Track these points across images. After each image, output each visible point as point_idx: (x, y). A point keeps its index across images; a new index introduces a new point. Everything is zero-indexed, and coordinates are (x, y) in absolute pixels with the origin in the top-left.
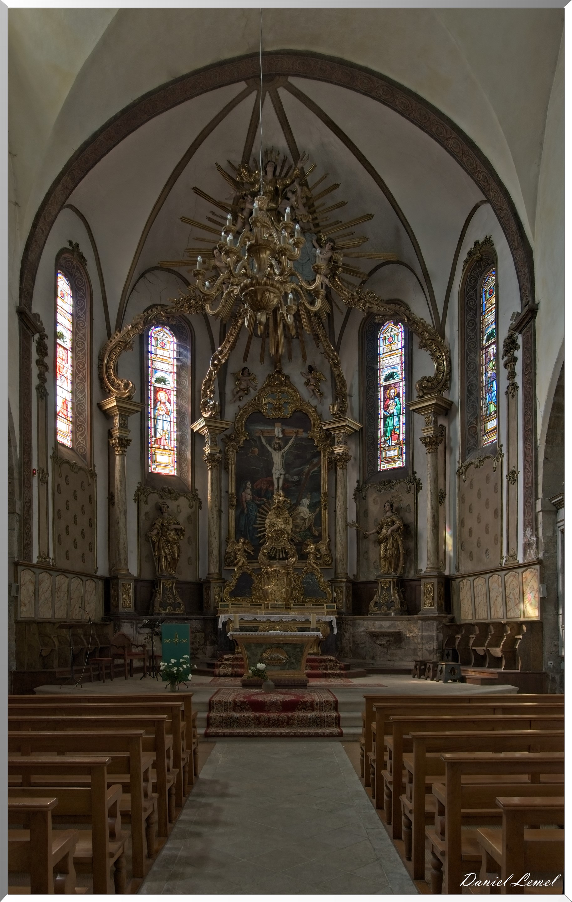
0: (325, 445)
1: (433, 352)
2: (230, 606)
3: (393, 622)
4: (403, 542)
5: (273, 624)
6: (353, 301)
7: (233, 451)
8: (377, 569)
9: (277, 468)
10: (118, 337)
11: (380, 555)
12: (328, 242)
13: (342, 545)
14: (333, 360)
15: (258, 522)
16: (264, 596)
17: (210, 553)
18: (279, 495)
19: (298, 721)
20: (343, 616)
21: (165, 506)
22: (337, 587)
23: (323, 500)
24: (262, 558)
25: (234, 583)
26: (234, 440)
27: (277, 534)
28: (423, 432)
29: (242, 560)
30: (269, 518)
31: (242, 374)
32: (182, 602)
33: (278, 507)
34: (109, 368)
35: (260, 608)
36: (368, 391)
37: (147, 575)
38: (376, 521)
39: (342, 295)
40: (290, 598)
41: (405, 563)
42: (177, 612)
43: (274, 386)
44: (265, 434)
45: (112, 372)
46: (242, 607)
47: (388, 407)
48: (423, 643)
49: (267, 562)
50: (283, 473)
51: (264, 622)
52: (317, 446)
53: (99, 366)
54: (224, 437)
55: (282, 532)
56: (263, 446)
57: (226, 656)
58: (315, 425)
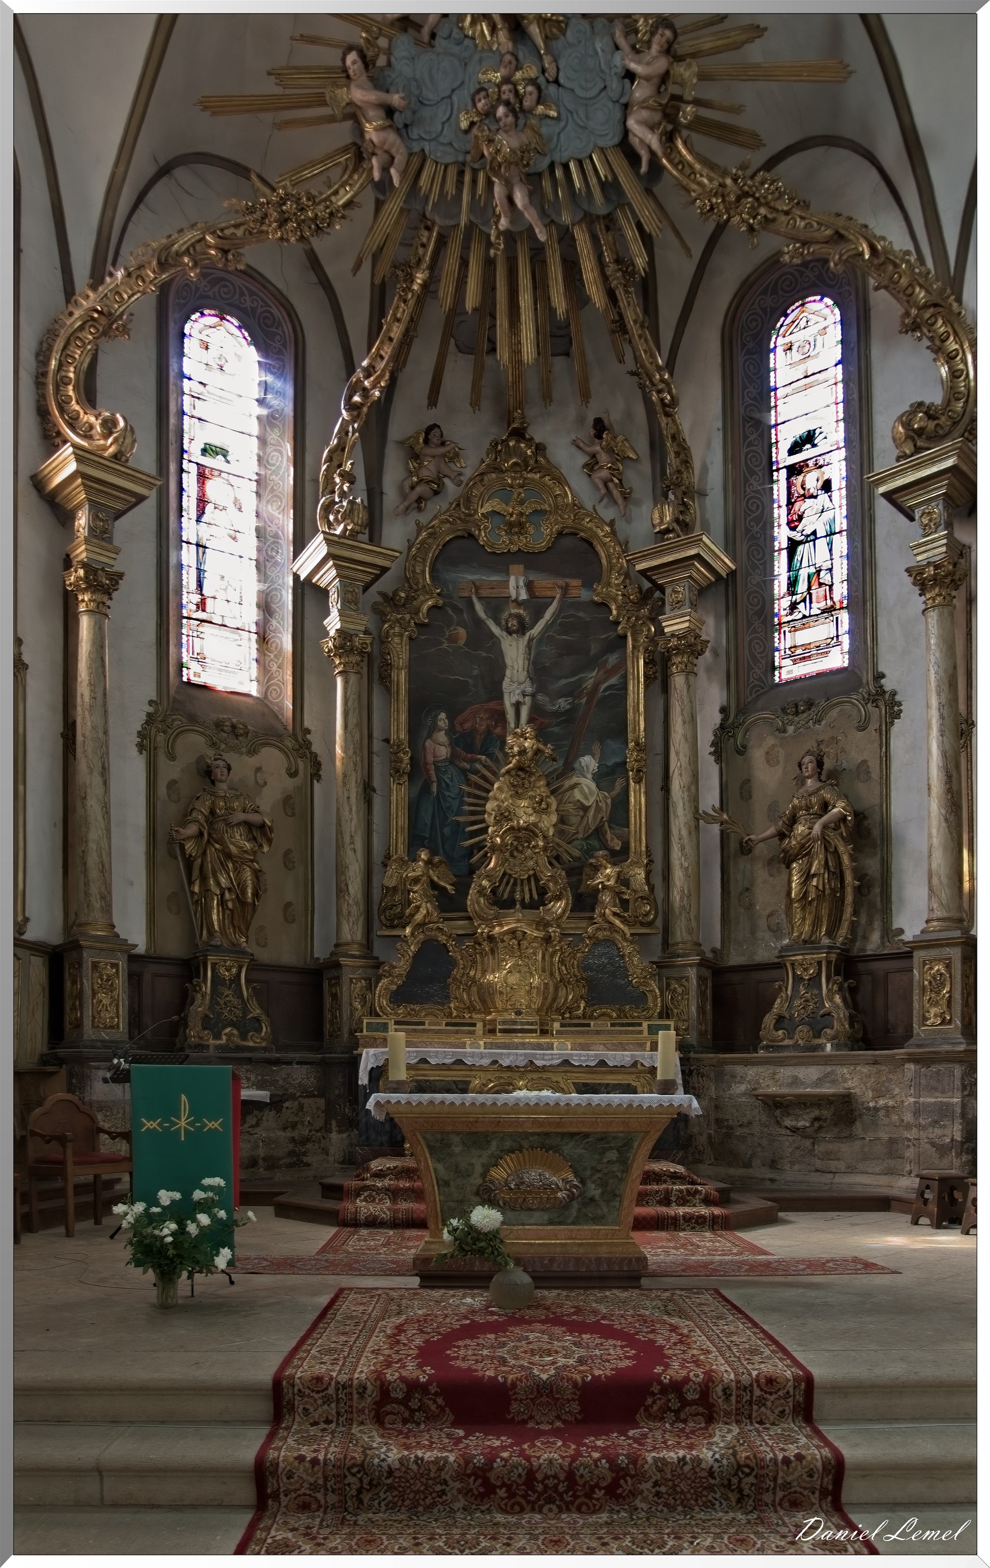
0: (638, 619)
1: (937, 342)
2: (392, 1026)
3: (829, 1069)
4: (853, 858)
5: (509, 1074)
6: (723, 201)
7: (401, 635)
8: (776, 931)
9: (515, 679)
10: (88, 301)
11: (789, 893)
12: (657, 28)
13: (687, 869)
14: (659, 392)
15: (466, 808)
16: (483, 1002)
17: (341, 891)
18: (523, 735)
19: (656, 1484)
20: (692, 1055)
21: (221, 763)
22: (676, 979)
23: (632, 757)
24: (478, 903)
25: (402, 966)
26: (404, 605)
27: (517, 838)
28: (915, 552)
29: (424, 909)
30: (496, 799)
31: (426, 441)
32: (263, 1017)
33: (520, 768)
34: (65, 382)
35: (473, 1033)
36: (746, 480)
37: (174, 947)
38: (773, 808)
39: (694, 186)
40: (550, 1007)
41: (855, 913)
42: (251, 1044)
43: (507, 471)
44: (484, 593)
45: (71, 393)
46: (424, 1031)
47: (800, 518)
48: (919, 1126)
49: (491, 912)
50: (529, 690)
51: (482, 1069)
52: (617, 623)
53: (37, 377)
54: (379, 599)
55: (530, 831)
56: (478, 622)
57: (376, 1165)
58: (611, 567)
